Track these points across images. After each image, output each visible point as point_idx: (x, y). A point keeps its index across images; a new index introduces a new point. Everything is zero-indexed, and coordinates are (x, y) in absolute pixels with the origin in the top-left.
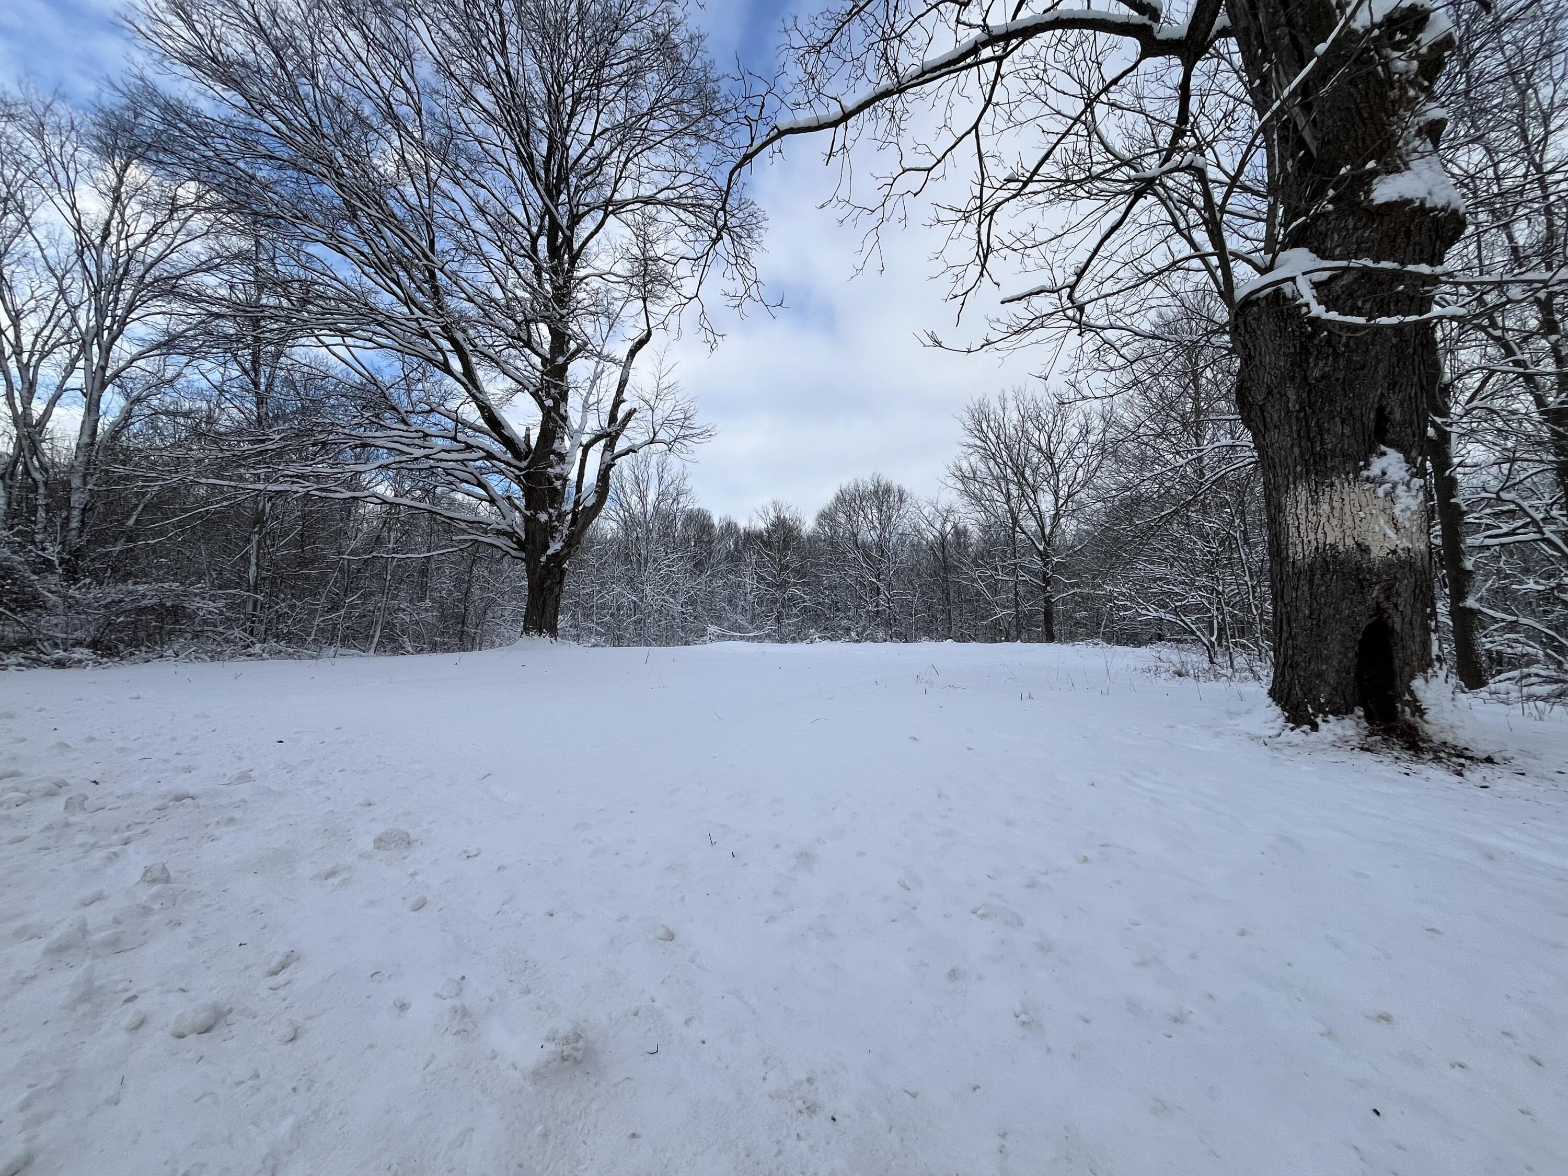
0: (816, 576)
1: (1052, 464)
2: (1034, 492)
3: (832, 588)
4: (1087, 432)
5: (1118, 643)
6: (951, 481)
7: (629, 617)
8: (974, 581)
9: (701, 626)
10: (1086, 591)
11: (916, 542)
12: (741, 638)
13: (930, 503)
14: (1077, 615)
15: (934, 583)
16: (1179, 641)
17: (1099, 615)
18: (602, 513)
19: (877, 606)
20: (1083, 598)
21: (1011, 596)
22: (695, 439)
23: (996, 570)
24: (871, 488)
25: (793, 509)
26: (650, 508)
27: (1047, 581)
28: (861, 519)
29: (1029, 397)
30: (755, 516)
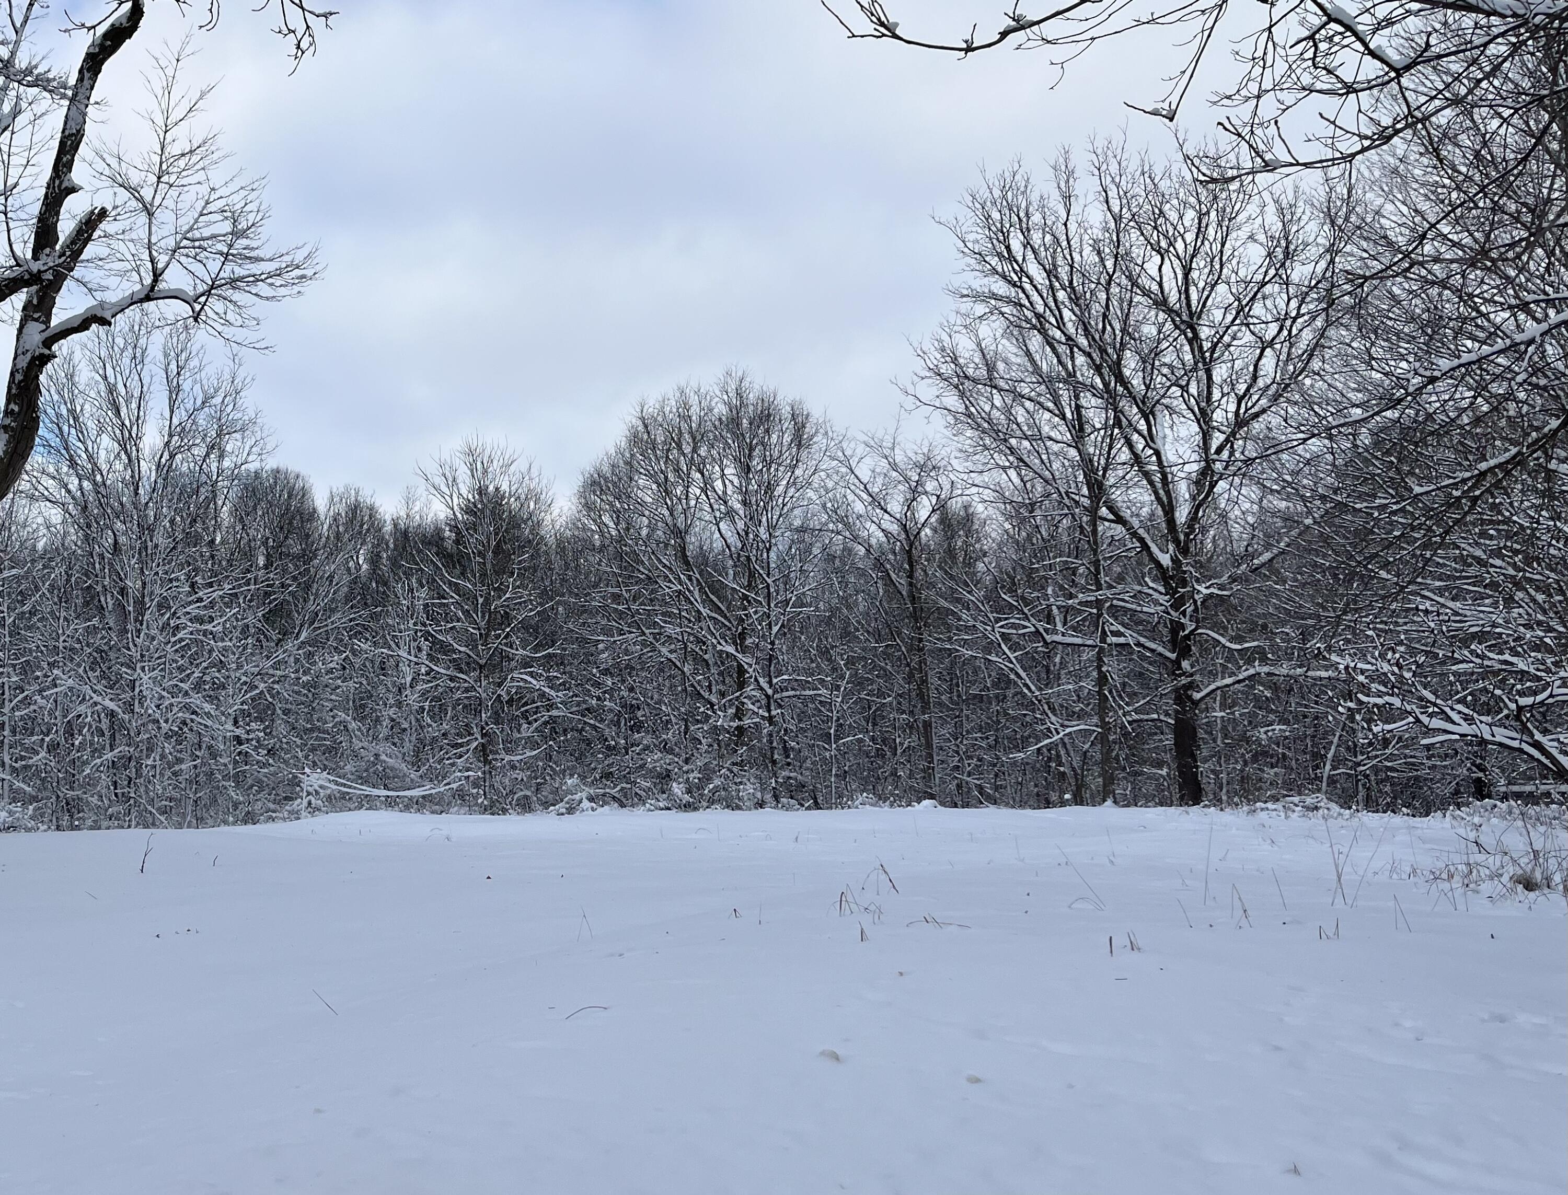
0: (583, 641)
1: (1195, 340)
2: (1148, 414)
3: (622, 671)
4: (1287, 254)
5: (1371, 804)
6: (929, 390)
7: (97, 752)
8: (990, 647)
9: (286, 773)
10: (1284, 669)
11: (837, 549)
12: (390, 803)
13: (875, 447)
14: (1261, 734)
15: (886, 655)
16: (1530, 799)
17: (1320, 735)
18: (23, 484)
19: (739, 715)
20: (1275, 688)
21: (1088, 685)
22: (262, 289)
23: (1050, 618)
24: (720, 409)
25: (520, 466)
26: (147, 468)
27: (1181, 646)
28: (695, 491)
29: (1133, 166)
30: (422, 489)
